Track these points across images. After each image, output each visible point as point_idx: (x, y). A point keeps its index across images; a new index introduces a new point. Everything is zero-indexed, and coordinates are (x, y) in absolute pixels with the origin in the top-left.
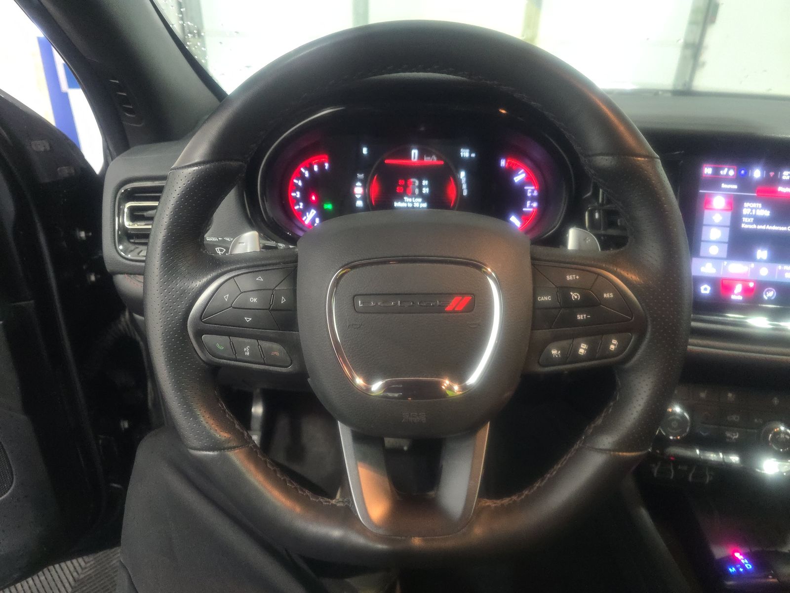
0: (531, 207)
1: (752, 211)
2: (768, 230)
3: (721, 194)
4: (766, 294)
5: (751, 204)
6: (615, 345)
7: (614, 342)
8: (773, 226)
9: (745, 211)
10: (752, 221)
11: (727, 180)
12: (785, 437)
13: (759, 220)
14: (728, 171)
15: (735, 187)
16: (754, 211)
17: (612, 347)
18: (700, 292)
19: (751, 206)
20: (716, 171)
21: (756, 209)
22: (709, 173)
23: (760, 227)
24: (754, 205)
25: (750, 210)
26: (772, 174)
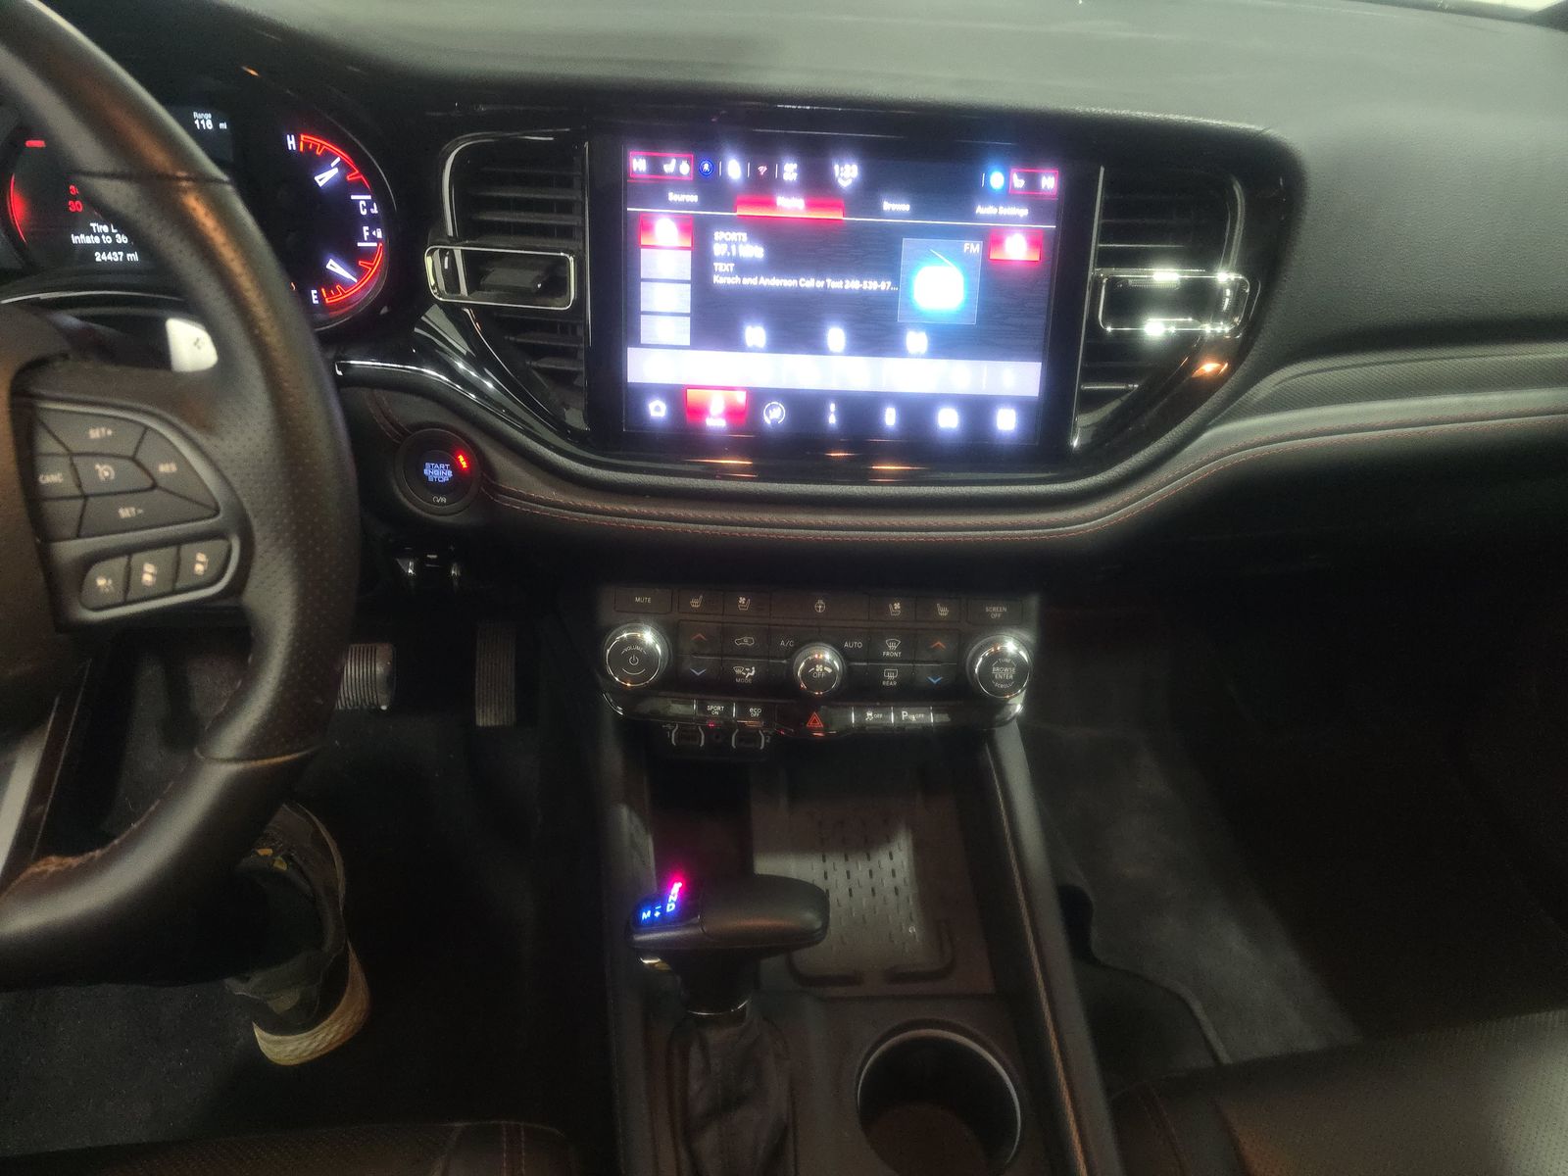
0: (371, 239)
1: (729, 250)
2: (762, 285)
3: (670, 213)
4: (768, 415)
5: (728, 233)
6: (202, 563)
7: (201, 557)
8: (770, 278)
9: (718, 250)
10: (732, 270)
11: (678, 183)
12: (824, 671)
13: (743, 267)
14: (677, 166)
15: (694, 198)
16: (733, 247)
17: (199, 568)
18: (647, 413)
19: (727, 239)
20: (655, 167)
21: (737, 244)
22: (640, 170)
23: (747, 281)
24: (733, 236)
25: (725, 246)
26: (763, 169)
